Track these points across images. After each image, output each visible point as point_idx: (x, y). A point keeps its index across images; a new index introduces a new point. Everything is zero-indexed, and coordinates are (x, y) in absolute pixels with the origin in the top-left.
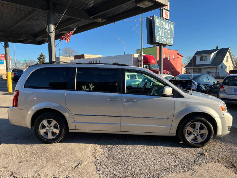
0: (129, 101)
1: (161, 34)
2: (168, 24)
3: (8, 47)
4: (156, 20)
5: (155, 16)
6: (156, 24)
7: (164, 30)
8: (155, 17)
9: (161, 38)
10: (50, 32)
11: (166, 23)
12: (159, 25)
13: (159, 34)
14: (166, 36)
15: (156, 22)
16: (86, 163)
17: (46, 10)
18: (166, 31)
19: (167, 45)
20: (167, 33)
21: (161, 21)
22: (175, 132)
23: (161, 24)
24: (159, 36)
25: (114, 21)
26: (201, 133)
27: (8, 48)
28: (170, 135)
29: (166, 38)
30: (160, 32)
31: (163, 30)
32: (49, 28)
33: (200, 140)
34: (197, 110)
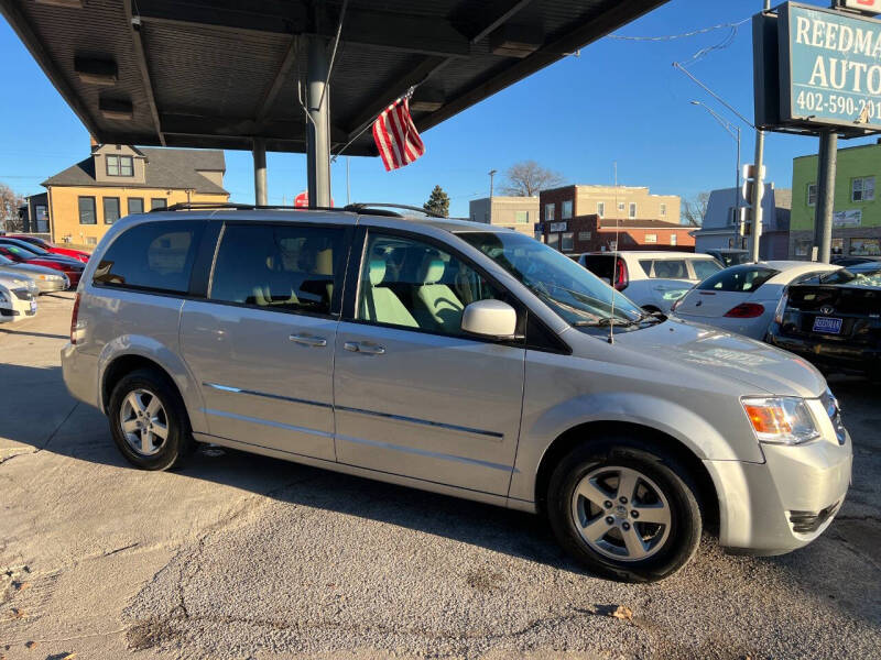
0: (358, 350)
1: (824, 83)
2: (870, 33)
3: (265, 167)
4: (800, 19)
5: (790, 3)
6: (799, 40)
7: (844, 62)
8: (790, 7)
9: (826, 99)
10: (311, 110)
11: (859, 31)
12: (814, 44)
13: (812, 82)
14: (857, 88)
15: (800, 32)
16: (159, 546)
17: (299, 33)
18: (858, 65)
19: (867, 132)
20: (864, 75)
21: (830, 25)
22: (531, 496)
23: (829, 36)
24: (815, 91)
25: (572, 48)
26: (639, 520)
27: (263, 171)
28: (512, 504)
29: (856, 98)
30: (823, 75)
31: (839, 66)
32: (308, 95)
33: (637, 549)
34: (622, 412)
